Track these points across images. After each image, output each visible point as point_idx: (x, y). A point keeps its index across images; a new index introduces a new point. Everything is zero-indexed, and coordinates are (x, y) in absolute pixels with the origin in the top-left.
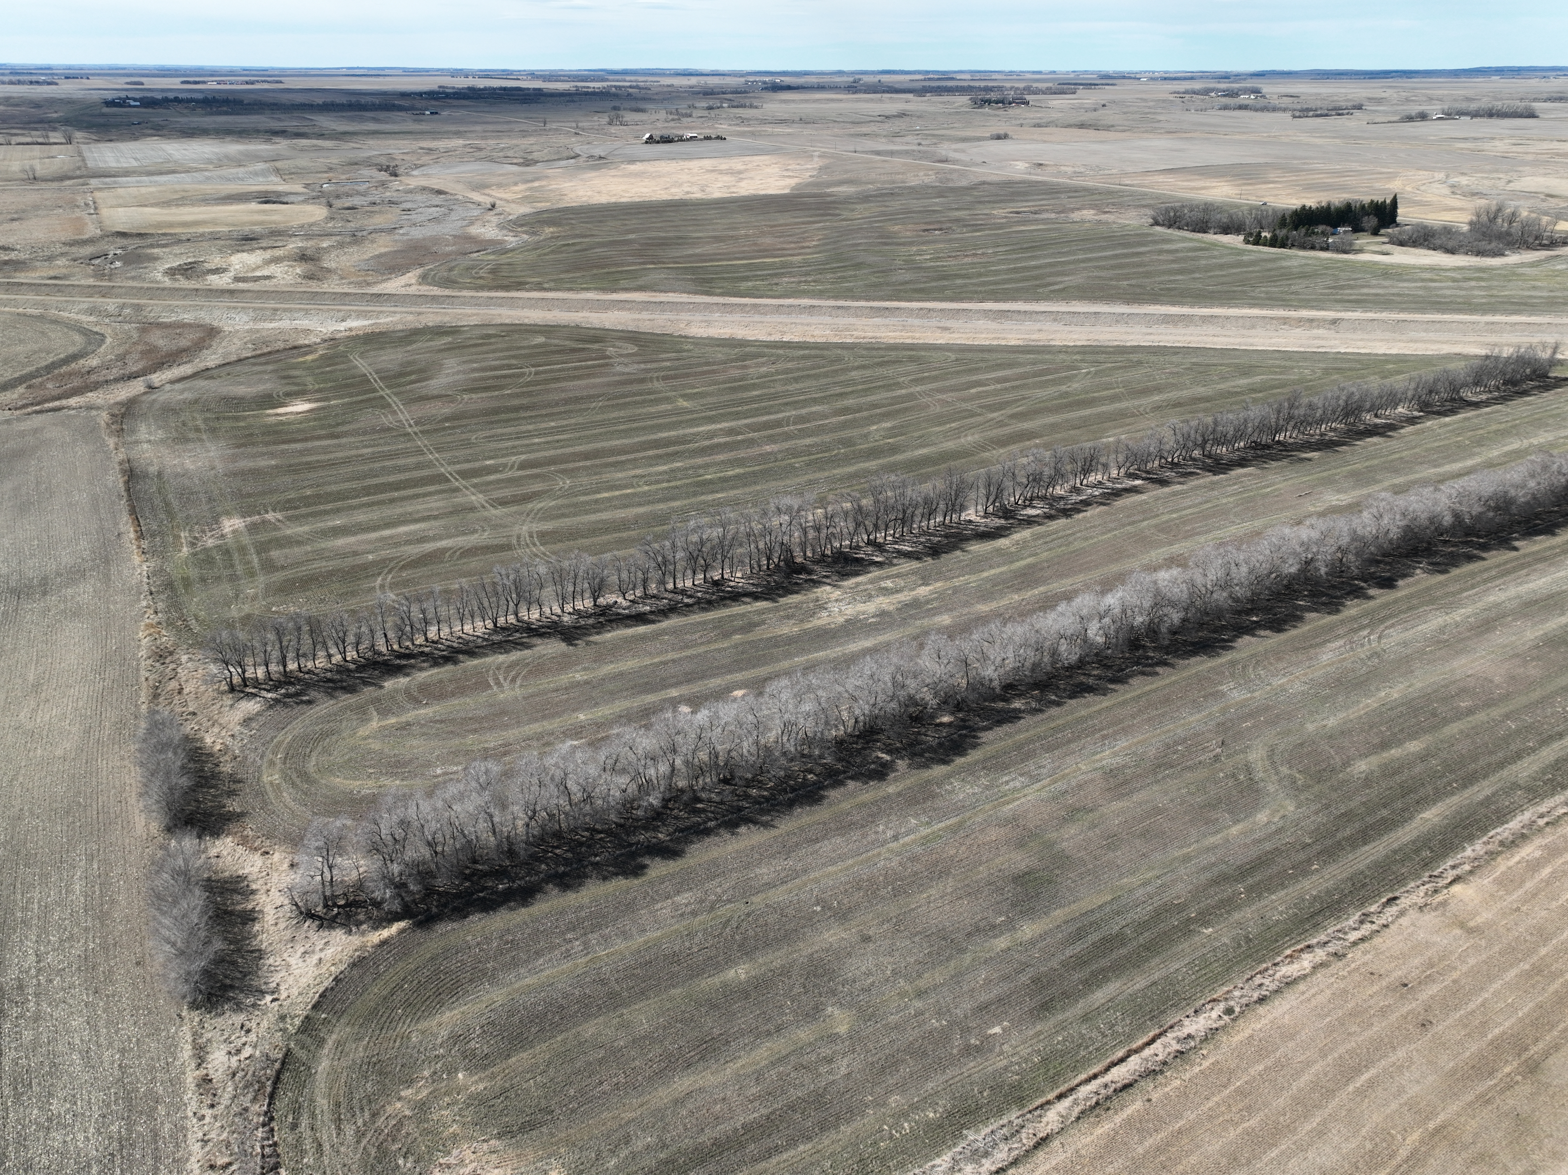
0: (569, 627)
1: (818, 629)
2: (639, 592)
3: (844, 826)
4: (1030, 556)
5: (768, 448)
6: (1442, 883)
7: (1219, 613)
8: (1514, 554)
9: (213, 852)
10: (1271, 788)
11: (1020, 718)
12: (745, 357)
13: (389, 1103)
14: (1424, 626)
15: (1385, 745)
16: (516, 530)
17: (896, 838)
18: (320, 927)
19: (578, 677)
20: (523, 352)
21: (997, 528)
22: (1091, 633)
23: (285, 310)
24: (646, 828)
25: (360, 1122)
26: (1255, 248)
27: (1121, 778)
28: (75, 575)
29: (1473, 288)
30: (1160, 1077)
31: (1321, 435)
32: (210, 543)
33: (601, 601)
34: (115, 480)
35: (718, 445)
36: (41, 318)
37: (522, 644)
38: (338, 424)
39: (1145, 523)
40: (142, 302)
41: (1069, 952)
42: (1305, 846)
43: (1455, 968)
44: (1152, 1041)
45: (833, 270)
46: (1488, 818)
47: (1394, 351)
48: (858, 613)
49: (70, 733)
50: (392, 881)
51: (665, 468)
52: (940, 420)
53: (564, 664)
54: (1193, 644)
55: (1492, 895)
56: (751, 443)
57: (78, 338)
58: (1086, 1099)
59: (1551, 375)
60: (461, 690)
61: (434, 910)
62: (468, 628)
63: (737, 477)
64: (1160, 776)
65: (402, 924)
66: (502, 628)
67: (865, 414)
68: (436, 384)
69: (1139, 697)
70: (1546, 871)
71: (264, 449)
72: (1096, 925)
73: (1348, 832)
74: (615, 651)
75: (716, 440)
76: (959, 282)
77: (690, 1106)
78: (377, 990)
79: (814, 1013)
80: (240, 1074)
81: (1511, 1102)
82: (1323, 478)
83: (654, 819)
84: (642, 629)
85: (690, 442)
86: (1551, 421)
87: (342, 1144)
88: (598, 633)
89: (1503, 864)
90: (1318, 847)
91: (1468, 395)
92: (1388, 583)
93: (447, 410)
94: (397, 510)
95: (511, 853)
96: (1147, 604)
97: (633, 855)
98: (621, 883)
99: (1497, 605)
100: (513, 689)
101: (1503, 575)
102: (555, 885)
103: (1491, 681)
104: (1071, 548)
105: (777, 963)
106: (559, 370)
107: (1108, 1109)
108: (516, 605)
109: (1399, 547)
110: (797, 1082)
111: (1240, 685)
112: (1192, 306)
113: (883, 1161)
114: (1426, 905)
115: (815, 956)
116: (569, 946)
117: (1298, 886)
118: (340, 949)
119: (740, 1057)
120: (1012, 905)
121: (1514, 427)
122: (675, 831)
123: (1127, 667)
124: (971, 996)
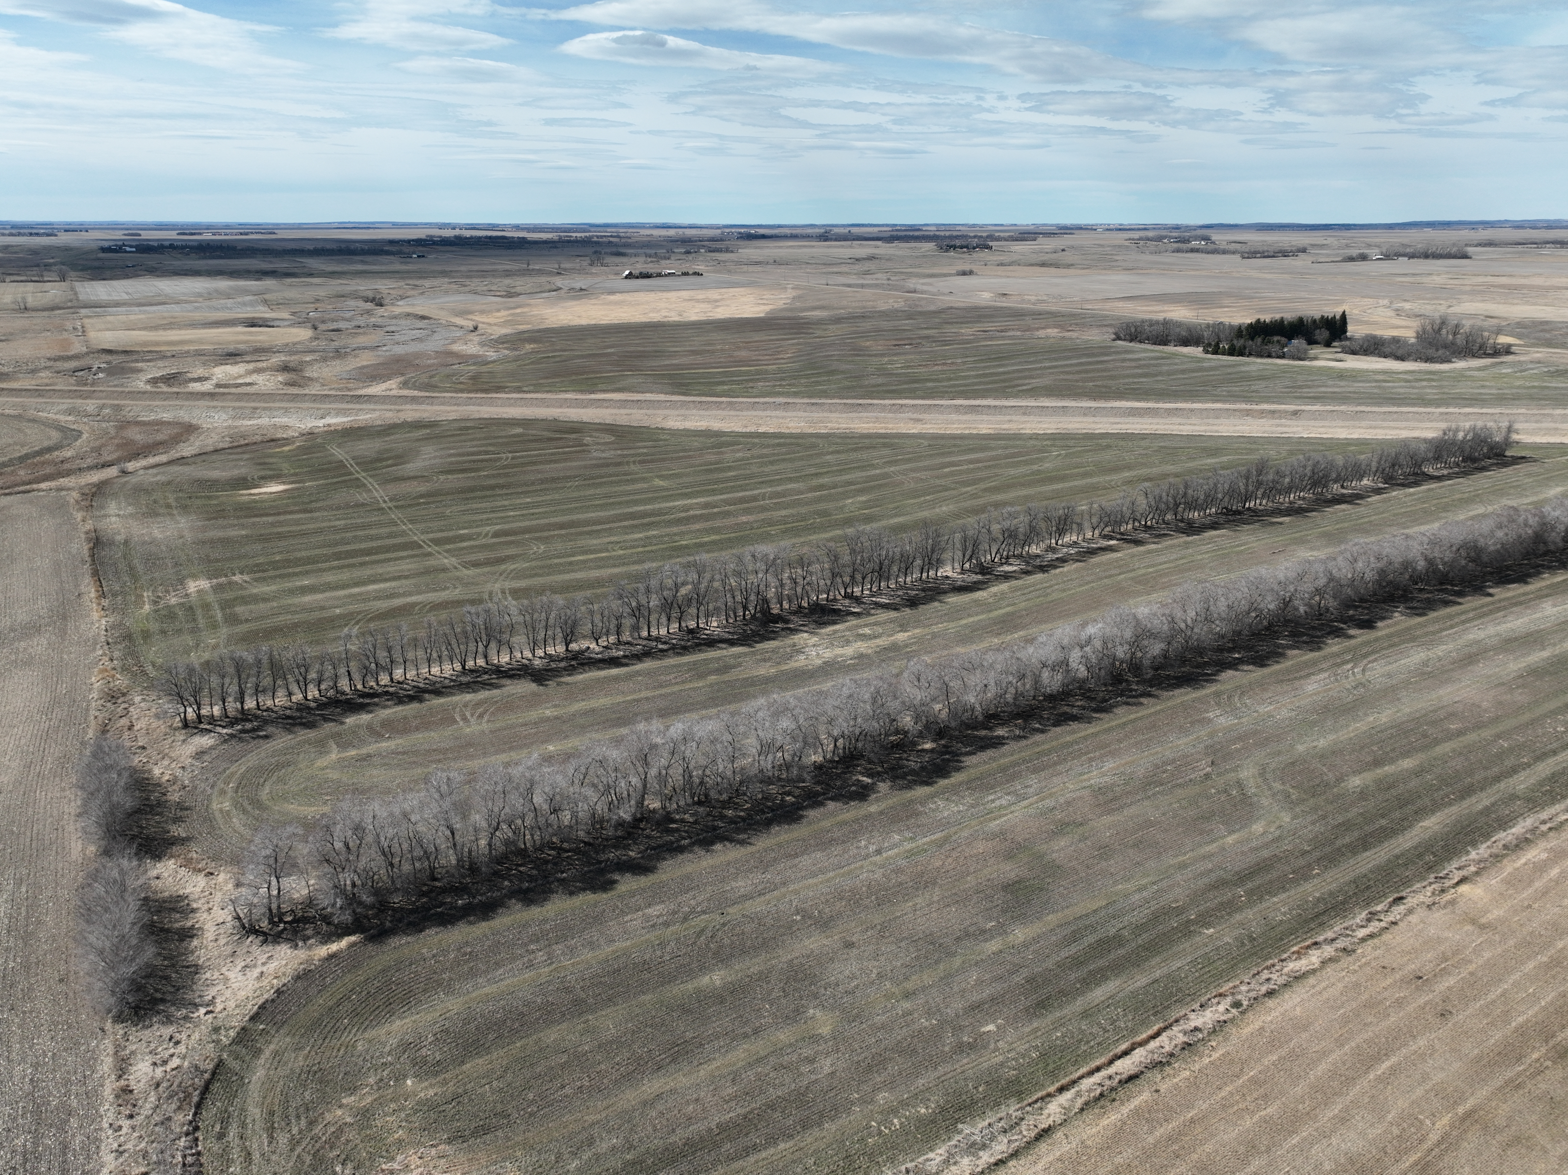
0: (540, 670)
1: (796, 669)
2: (612, 639)
3: (824, 843)
4: (1008, 606)
5: (744, 519)
6: (1448, 883)
7: (1200, 651)
8: (1489, 599)
9: (153, 873)
10: (1265, 802)
11: (1004, 744)
12: (721, 445)
13: (329, 1111)
14: (1407, 660)
15: (1377, 763)
16: (489, 587)
17: (879, 852)
18: (265, 942)
19: (548, 713)
20: (500, 440)
21: (975, 583)
22: (1074, 665)
23: (265, 409)
24: (616, 847)
25: (295, 1131)
26: (1214, 356)
27: (1110, 795)
28: (32, 629)
29: (1425, 387)
30: (1168, 1069)
31: (1290, 503)
32: (173, 601)
33: (574, 646)
34: (80, 547)
35: (694, 517)
36: (19, 417)
37: (491, 685)
38: (312, 502)
39: (1122, 576)
40: (123, 402)
41: (1064, 954)
42: (1304, 853)
43: (1470, 962)
44: (1157, 1034)
45: (807, 376)
46: (1490, 826)
47: (1355, 436)
48: (836, 656)
49: (9, 767)
50: (343, 892)
51: (641, 535)
52: (914, 494)
53: (533, 701)
54: (1176, 678)
55: (1501, 894)
56: (727, 514)
57: (55, 435)
58: (1089, 1091)
59: (1508, 453)
60: (425, 725)
61: (388, 924)
62: (435, 670)
63: (713, 542)
64: (1150, 793)
65: (353, 938)
66: (471, 671)
67: (840, 490)
68: (411, 467)
69: (1124, 724)
70: (1554, 872)
71: (236, 522)
72: (1092, 928)
73: (1347, 840)
74: (587, 689)
75: (691, 513)
76: (930, 384)
77: (660, 1107)
78: (322, 1002)
79: (796, 1015)
80: (165, 1084)
81: (1543, 1086)
82: (1295, 539)
83: (624, 838)
84: (615, 671)
85: (666, 514)
86: (1512, 491)
87: (274, 1152)
88: (569, 675)
89: (1510, 866)
90: (1317, 854)
91: (1429, 470)
92: (1368, 625)
93: (423, 488)
94: (367, 572)
95: (474, 869)
96: (1128, 634)
97: (602, 872)
98: (588, 898)
99: (1477, 642)
100: (480, 724)
101: (1480, 617)
102: (518, 900)
103: (1479, 707)
104: (1049, 598)
105: (754, 970)
106: (536, 456)
107: (1114, 1100)
108: (486, 647)
109: (1375, 594)
110: (777, 1082)
111: (1226, 712)
112: (1157, 402)
113: (871, 1156)
114: (1434, 904)
115: (795, 962)
116: (531, 957)
117: (1300, 889)
118: (284, 962)
119: (714, 1059)
120: (1002, 911)
121: (1478, 495)
122: (647, 849)
123: (1111, 698)
124: (963, 996)
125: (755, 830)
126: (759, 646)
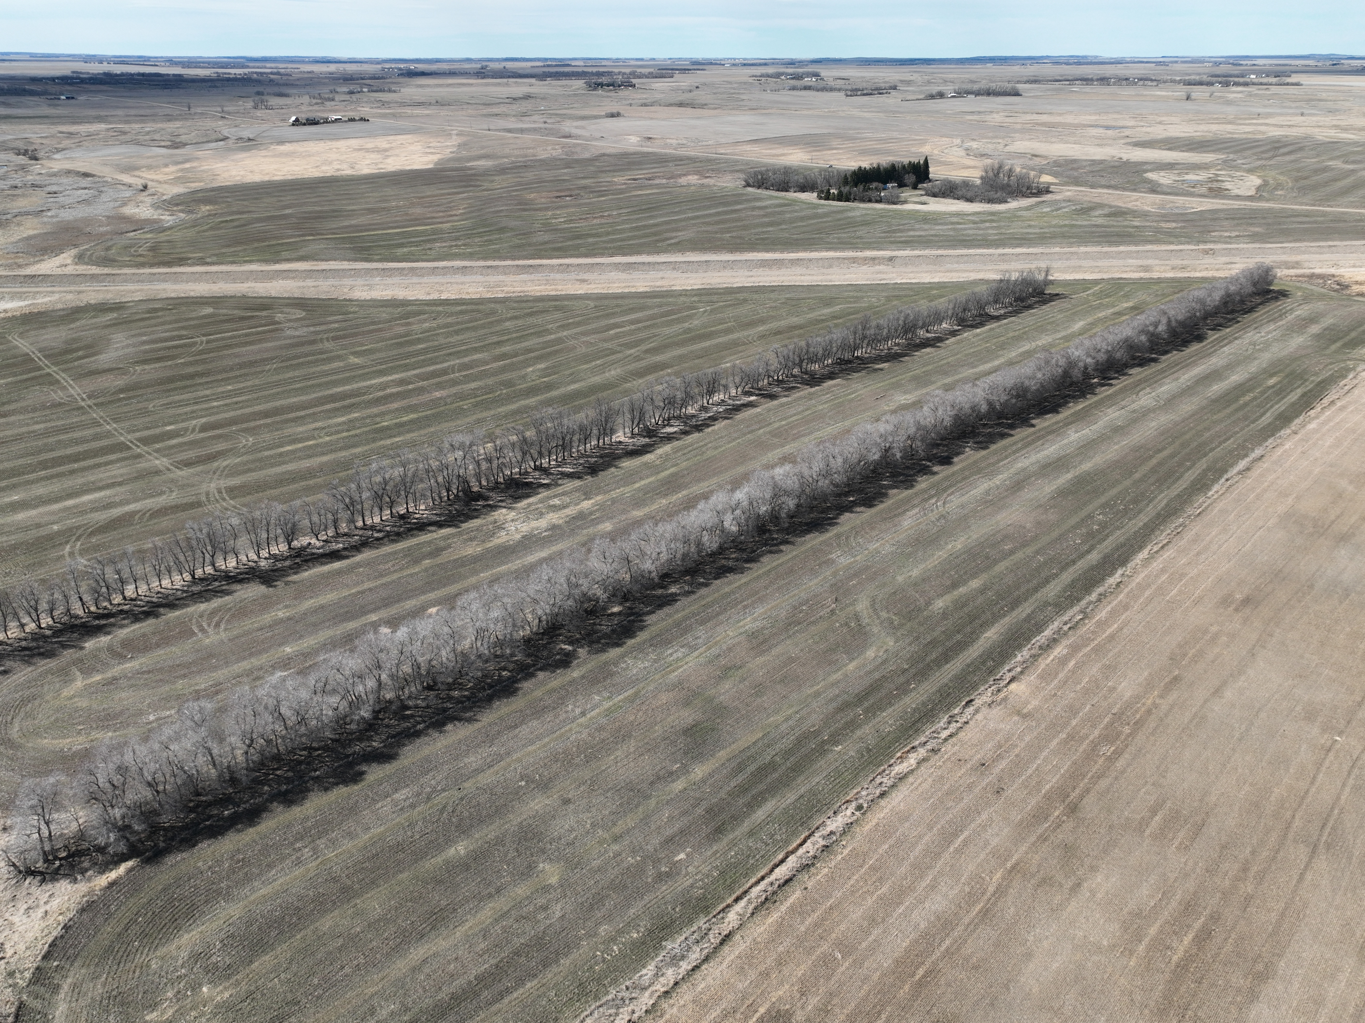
0: (267, 571)
1: (499, 546)
2: (331, 533)
3: (538, 711)
4: (672, 466)
5: (438, 394)
6: (1003, 683)
7: (824, 497)
8: (1032, 429)
10: (875, 630)
11: (676, 601)
12: (407, 315)
14: (975, 491)
15: (955, 586)
16: (204, 487)
17: (583, 714)
18: (43, 881)
19: (281, 614)
20: (192, 323)
21: (643, 446)
22: (726, 524)
24: (360, 740)
26: (826, 202)
27: (761, 638)
29: (987, 228)
30: (813, 870)
31: (889, 349)
33: (295, 544)
35: (391, 395)
37: (222, 591)
39: (761, 431)
41: (733, 784)
42: (904, 671)
43: (1016, 746)
44: (804, 841)
45: (480, 235)
46: (1030, 630)
47: (936, 280)
48: (533, 529)
50: (115, 825)
51: (343, 419)
52: (586, 358)
53: (265, 604)
54: (807, 524)
55: (1037, 687)
56: (421, 390)
58: (757, 897)
59: (1046, 292)
60: (165, 640)
61: (162, 845)
62: (166, 583)
63: (412, 421)
64: (791, 632)
65: (130, 864)
66: (201, 580)
67: (521, 358)
68: (105, 358)
69: (769, 571)
70: (1072, 663)
72: (752, 758)
73: (934, 656)
74: (313, 587)
75: (389, 391)
76: (591, 240)
77: (427, 970)
78: (111, 928)
79: (529, 871)
81: (1060, 836)
82: (893, 384)
83: (367, 730)
84: (337, 565)
85: (364, 394)
86: (1049, 327)
88: (296, 573)
89: (1043, 663)
90: (913, 671)
91: (991, 311)
92: (946, 461)
93: (120, 382)
94: (79, 480)
95: (233, 780)
96: (768, 496)
97: (351, 765)
98: (342, 790)
99: (1024, 469)
100: (218, 633)
101: (1026, 447)
102: (279, 803)
103: (1025, 528)
104: (705, 457)
105: (492, 836)
106: (231, 338)
107: (775, 902)
108: (213, 556)
109: (952, 432)
110: (519, 931)
111: (845, 552)
112: (782, 252)
113: (599, 981)
114: (993, 702)
115: (524, 823)
116: (299, 854)
117: (902, 703)
118: (66, 898)
119: (467, 920)
120: (684, 753)
121: (1025, 333)
122: (388, 738)
123: (758, 548)
124: (659, 833)
125: (479, 707)
126: (465, 526)
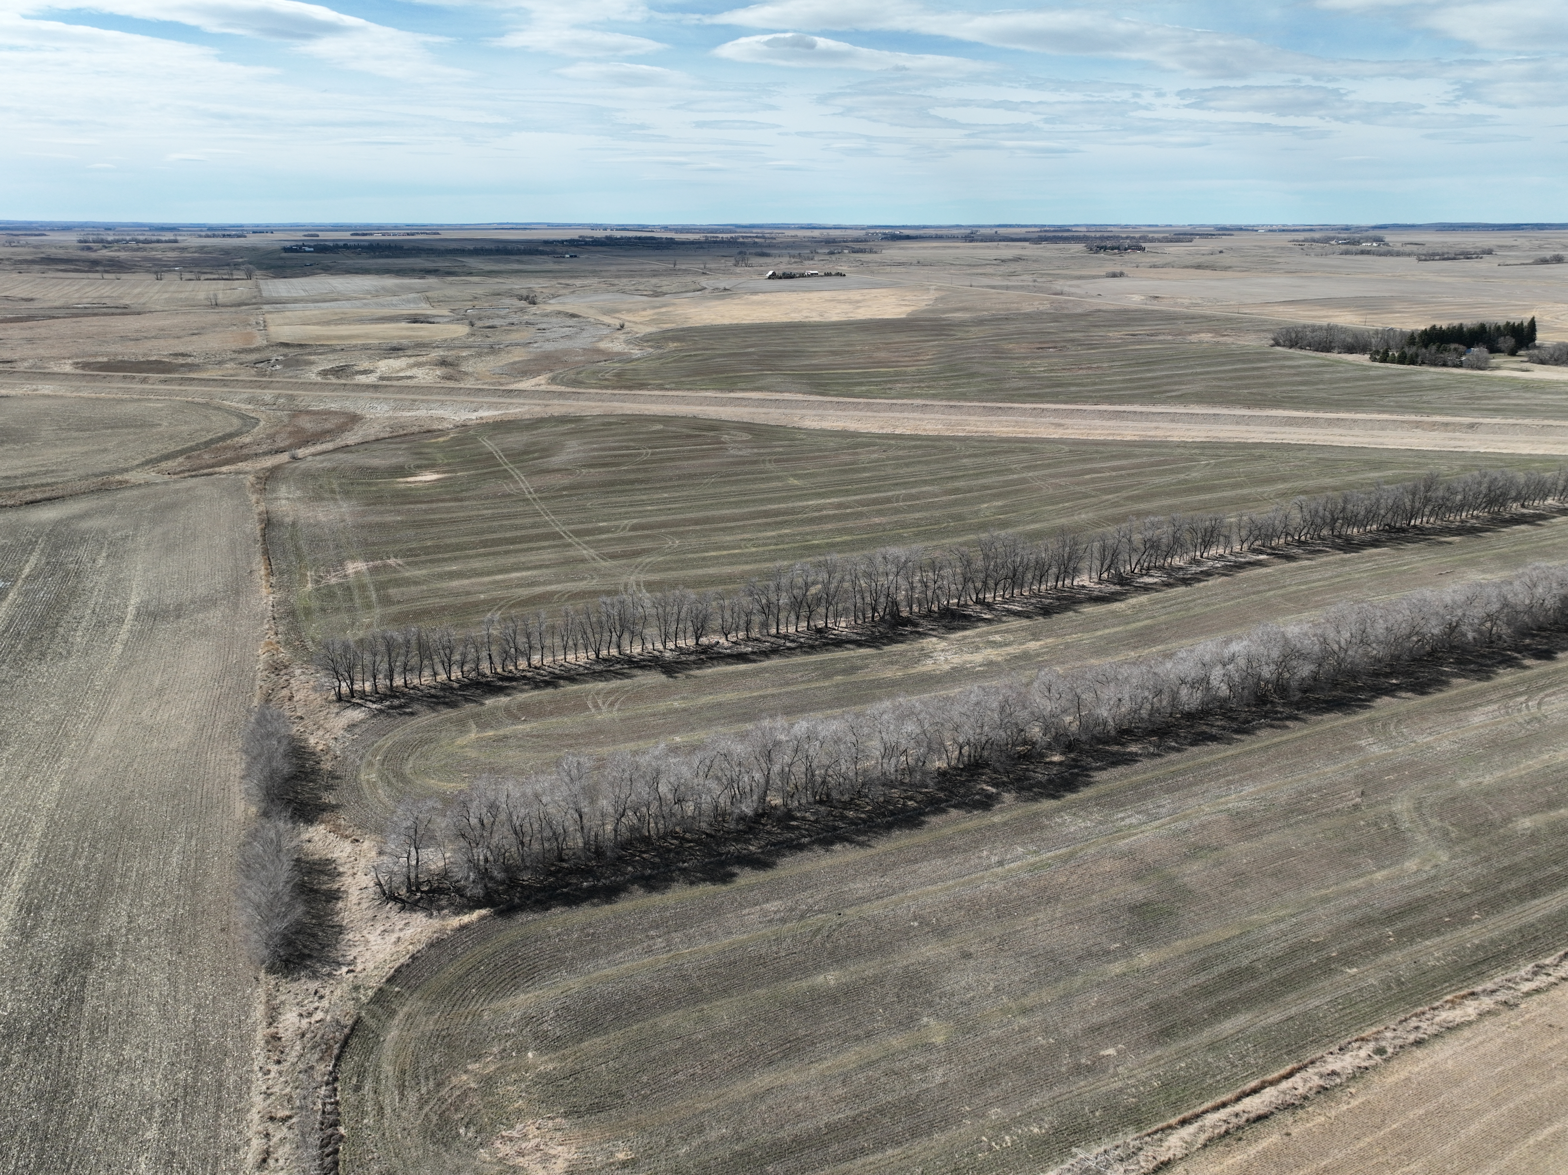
0: (670, 663)
1: (923, 674)
2: (741, 635)
3: (945, 850)
4: (1147, 618)
5: (877, 520)
7: (1353, 674)
9: (305, 836)
10: (1420, 838)
11: (1136, 761)
12: (856, 446)
13: (455, 1075)
15: (1552, 805)
16: (624, 579)
17: (1001, 863)
18: (403, 909)
19: (676, 704)
20: (641, 436)
21: (1113, 593)
22: (1215, 682)
23: (423, 401)
24: (737, 841)
25: (424, 1090)
26: (1382, 365)
27: (1249, 821)
28: (208, 602)
30: (1300, 1112)
31: (1462, 521)
32: (333, 581)
33: (704, 640)
34: (254, 527)
35: (827, 517)
36: (206, 405)
37: (623, 674)
38: (462, 491)
39: (1272, 593)
40: (296, 393)
41: (1192, 982)
42: (1462, 896)
44: (1290, 1074)
45: (946, 379)
47: (1540, 452)
48: (965, 662)
49: (185, 729)
50: (476, 866)
51: (773, 533)
52: (1053, 500)
53: (662, 693)
54: (1326, 702)
56: (860, 515)
57: (236, 422)
58: (1214, 1127)
60: (559, 710)
61: (517, 900)
62: (571, 657)
63: (845, 543)
64: (1292, 821)
65: (483, 912)
66: (605, 660)
67: (976, 494)
68: (556, 460)
69: (1267, 747)
71: (392, 508)
72: (1223, 958)
73: (1513, 885)
74: (715, 683)
75: (824, 513)
76: (1073, 389)
77: (770, 1102)
78: (452, 970)
79: (909, 1022)
80: (308, 1036)
82: (1466, 560)
83: (745, 833)
84: (742, 667)
85: (799, 513)
87: (404, 1109)
88: (698, 669)
90: (1477, 898)
92: (1547, 655)
93: (566, 481)
94: (511, 560)
95: (599, 853)
96: (1275, 654)
97: (722, 864)
98: (709, 888)
100: (611, 712)
102: (641, 886)
104: (1191, 613)
105: (869, 973)
106: (675, 452)
107: (1240, 1139)
108: (620, 637)
109: (1556, 623)
111: (1380, 741)
112: (1317, 411)
115: (911, 968)
116: (651, 943)
117: (1457, 934)
118: (420, 930)
119: (826, 1059)
120: (1128, 933)
122: (767, 845)
123: (1253, 720)
124: (1082, 1017)
125: (875, 832)
126: (887, 649)
